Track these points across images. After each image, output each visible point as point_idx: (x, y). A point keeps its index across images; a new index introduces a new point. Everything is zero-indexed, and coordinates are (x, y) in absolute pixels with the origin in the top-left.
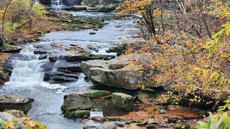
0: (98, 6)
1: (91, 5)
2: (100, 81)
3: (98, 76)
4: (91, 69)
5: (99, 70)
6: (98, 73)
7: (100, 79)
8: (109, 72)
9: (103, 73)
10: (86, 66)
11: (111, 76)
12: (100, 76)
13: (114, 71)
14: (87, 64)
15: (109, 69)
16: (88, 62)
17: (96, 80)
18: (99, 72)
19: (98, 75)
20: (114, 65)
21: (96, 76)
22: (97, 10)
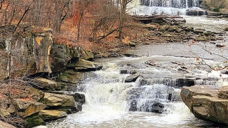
0: (223, 9)
1: (214, 8)
2: (205, 114)
3: (203, 108)
4: (194, 97)
5: (205, 99)
6: (204, 104)
7: (205, 111)
8: (217, 102)
9: (209, 103)
10: (188, 94)
11: (220, 108)
12: (206, 108)
13: (224, 100)
14: (190, 90)
15: (218, 98)
16: (191, 88)
17: (200, 113)
18: (205, 102)
19: (203, 106)
20: (224, 92)
21: (200, 107)
22: (222, 16)
